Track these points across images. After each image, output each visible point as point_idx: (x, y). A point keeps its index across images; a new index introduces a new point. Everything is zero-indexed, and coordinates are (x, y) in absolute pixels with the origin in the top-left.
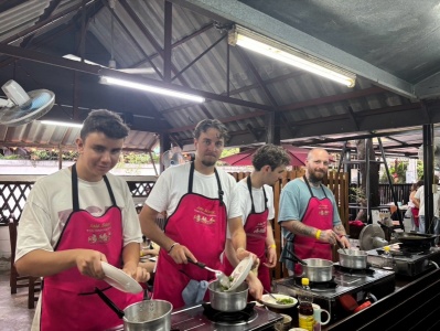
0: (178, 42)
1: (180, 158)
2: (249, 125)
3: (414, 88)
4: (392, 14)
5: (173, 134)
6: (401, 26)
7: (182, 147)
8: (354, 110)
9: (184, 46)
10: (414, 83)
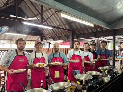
0: (45, 11)
1: (46, 43)
2: (65, 35)
3: (110, 26)
4: (104, 7)
5: (44, 37)
6: (107, 10)
7: (46, 40)
8: (94, 31)
9: (47, 12)
10: (110, 25)
